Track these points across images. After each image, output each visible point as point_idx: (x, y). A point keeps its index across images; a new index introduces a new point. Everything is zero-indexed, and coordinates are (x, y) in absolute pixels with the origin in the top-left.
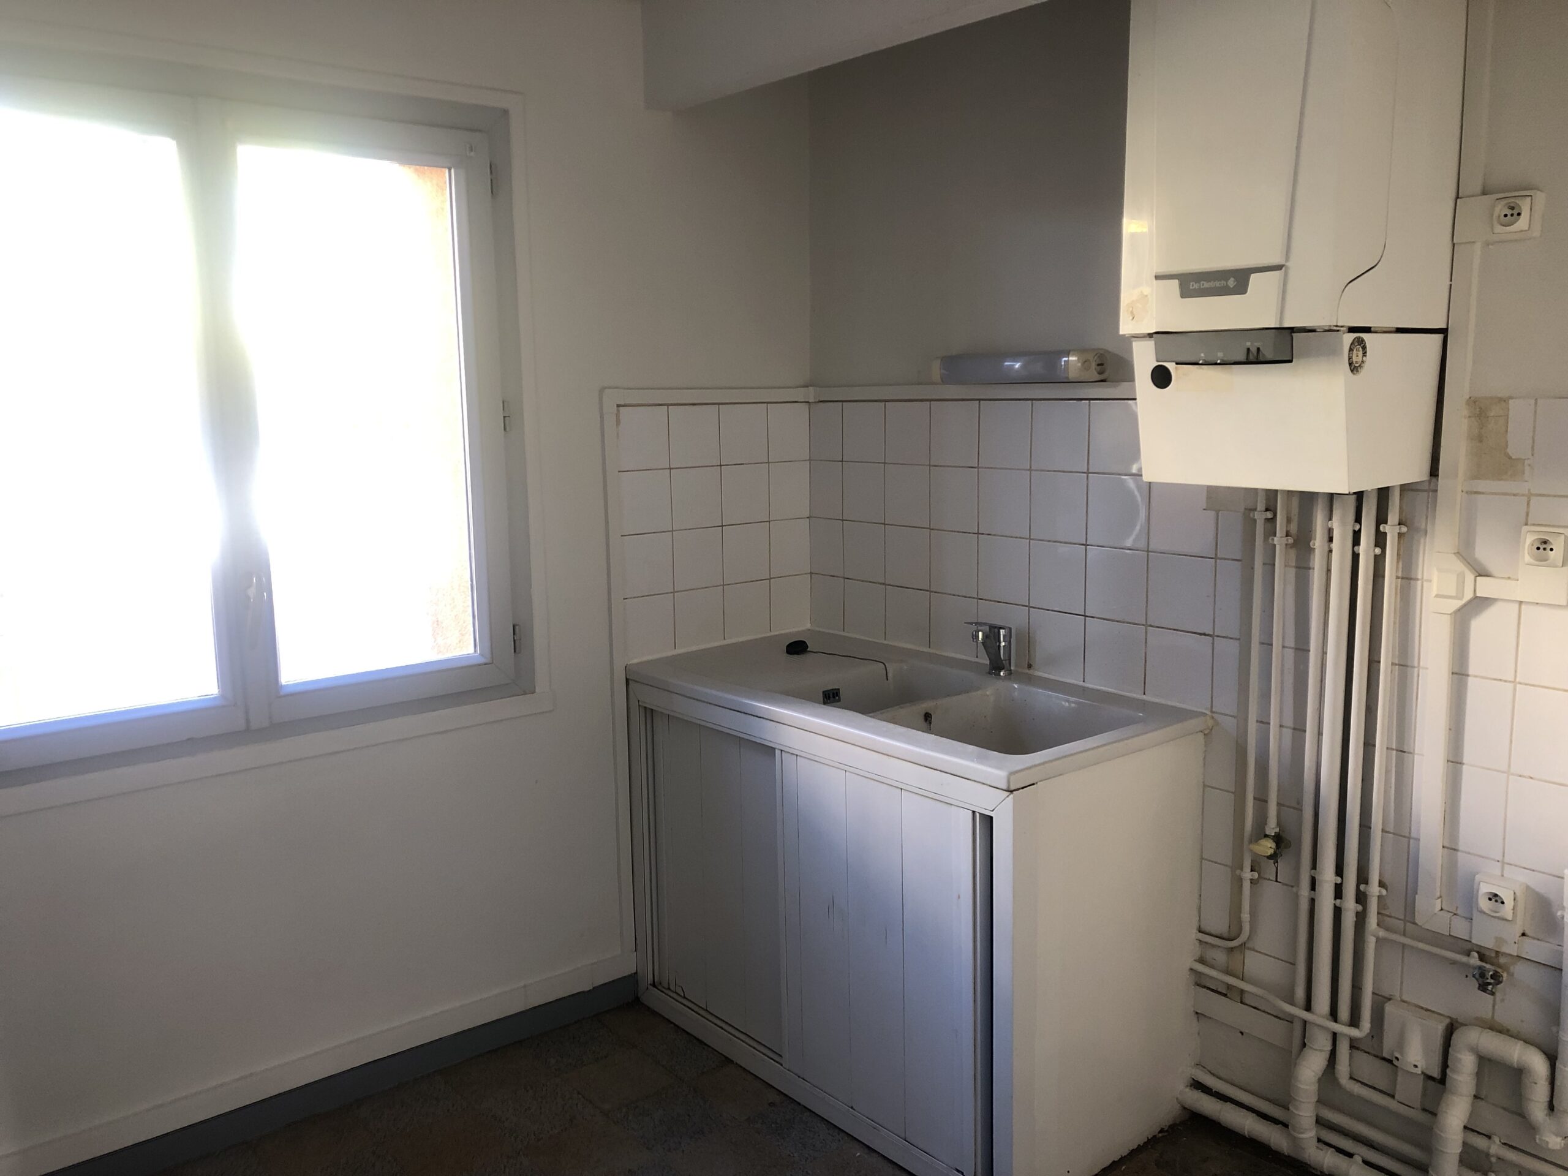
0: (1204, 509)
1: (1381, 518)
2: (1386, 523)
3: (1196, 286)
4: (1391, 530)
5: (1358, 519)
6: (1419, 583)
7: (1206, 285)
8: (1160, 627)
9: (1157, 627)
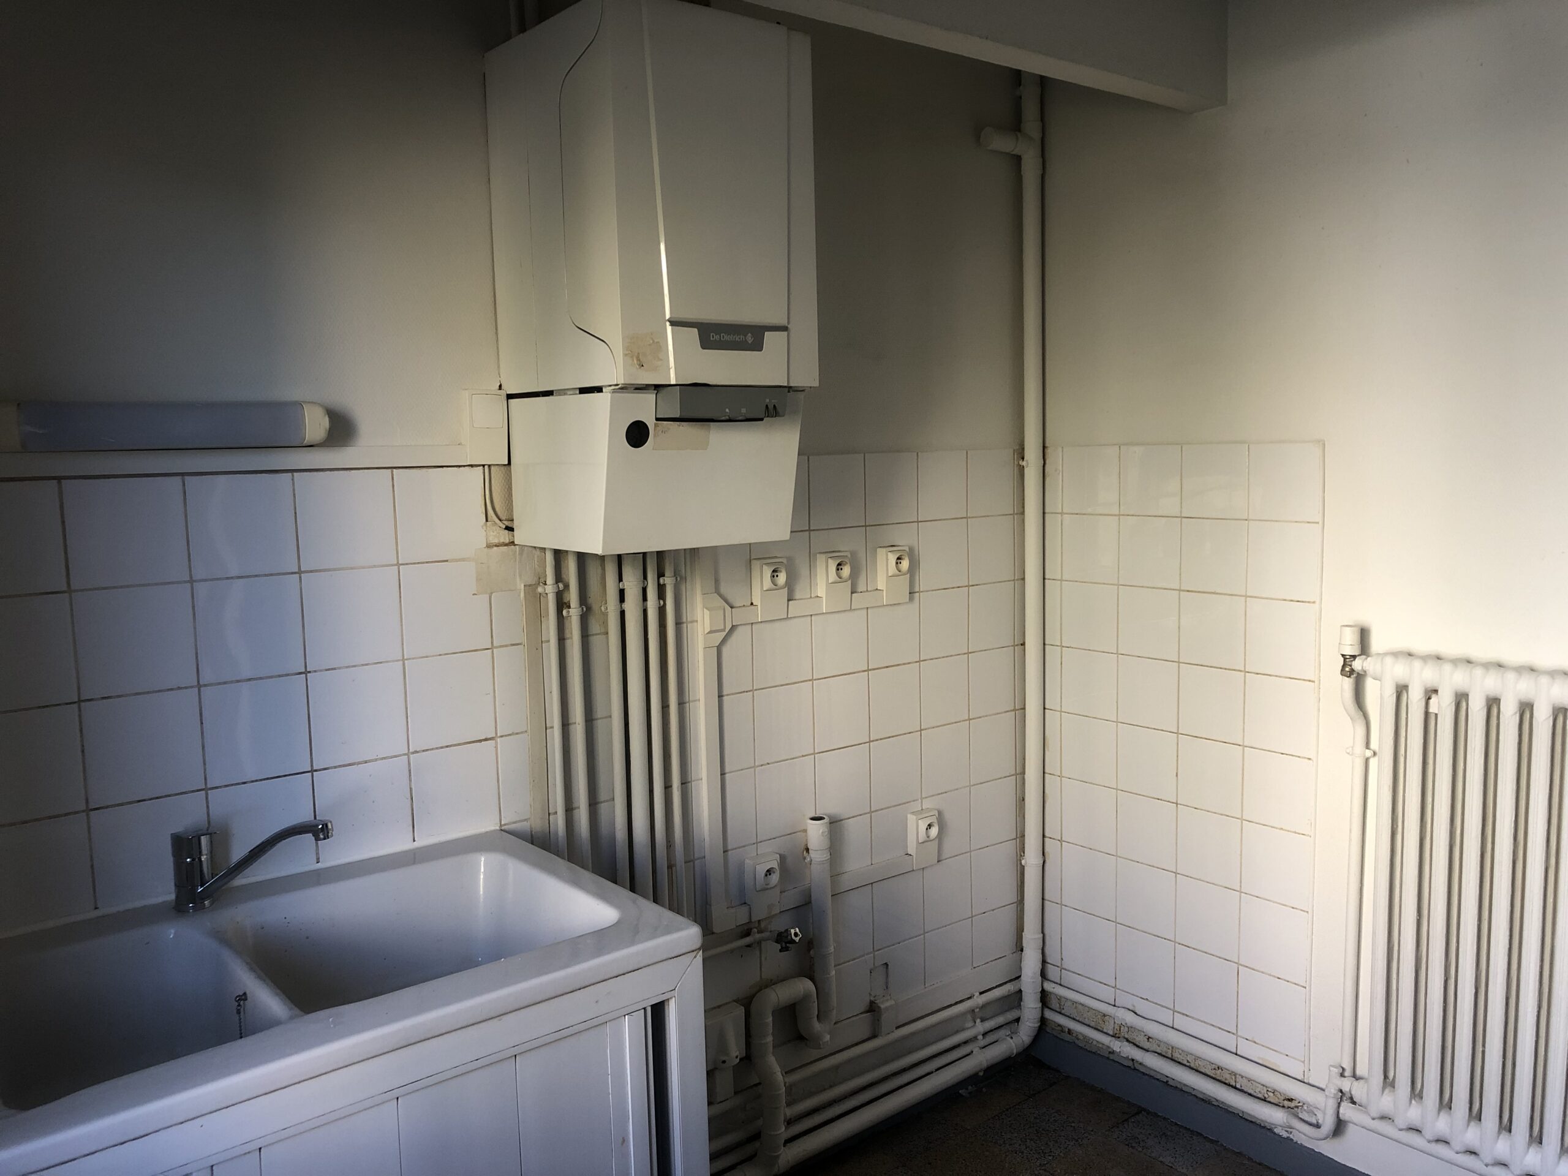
1: (661, 574)
2: (664, 576)
3: (717, 337)
4: (668, 581)
6: (685, 625)
7: (727, 338)
8: (427, 750)
9: (424, 751)
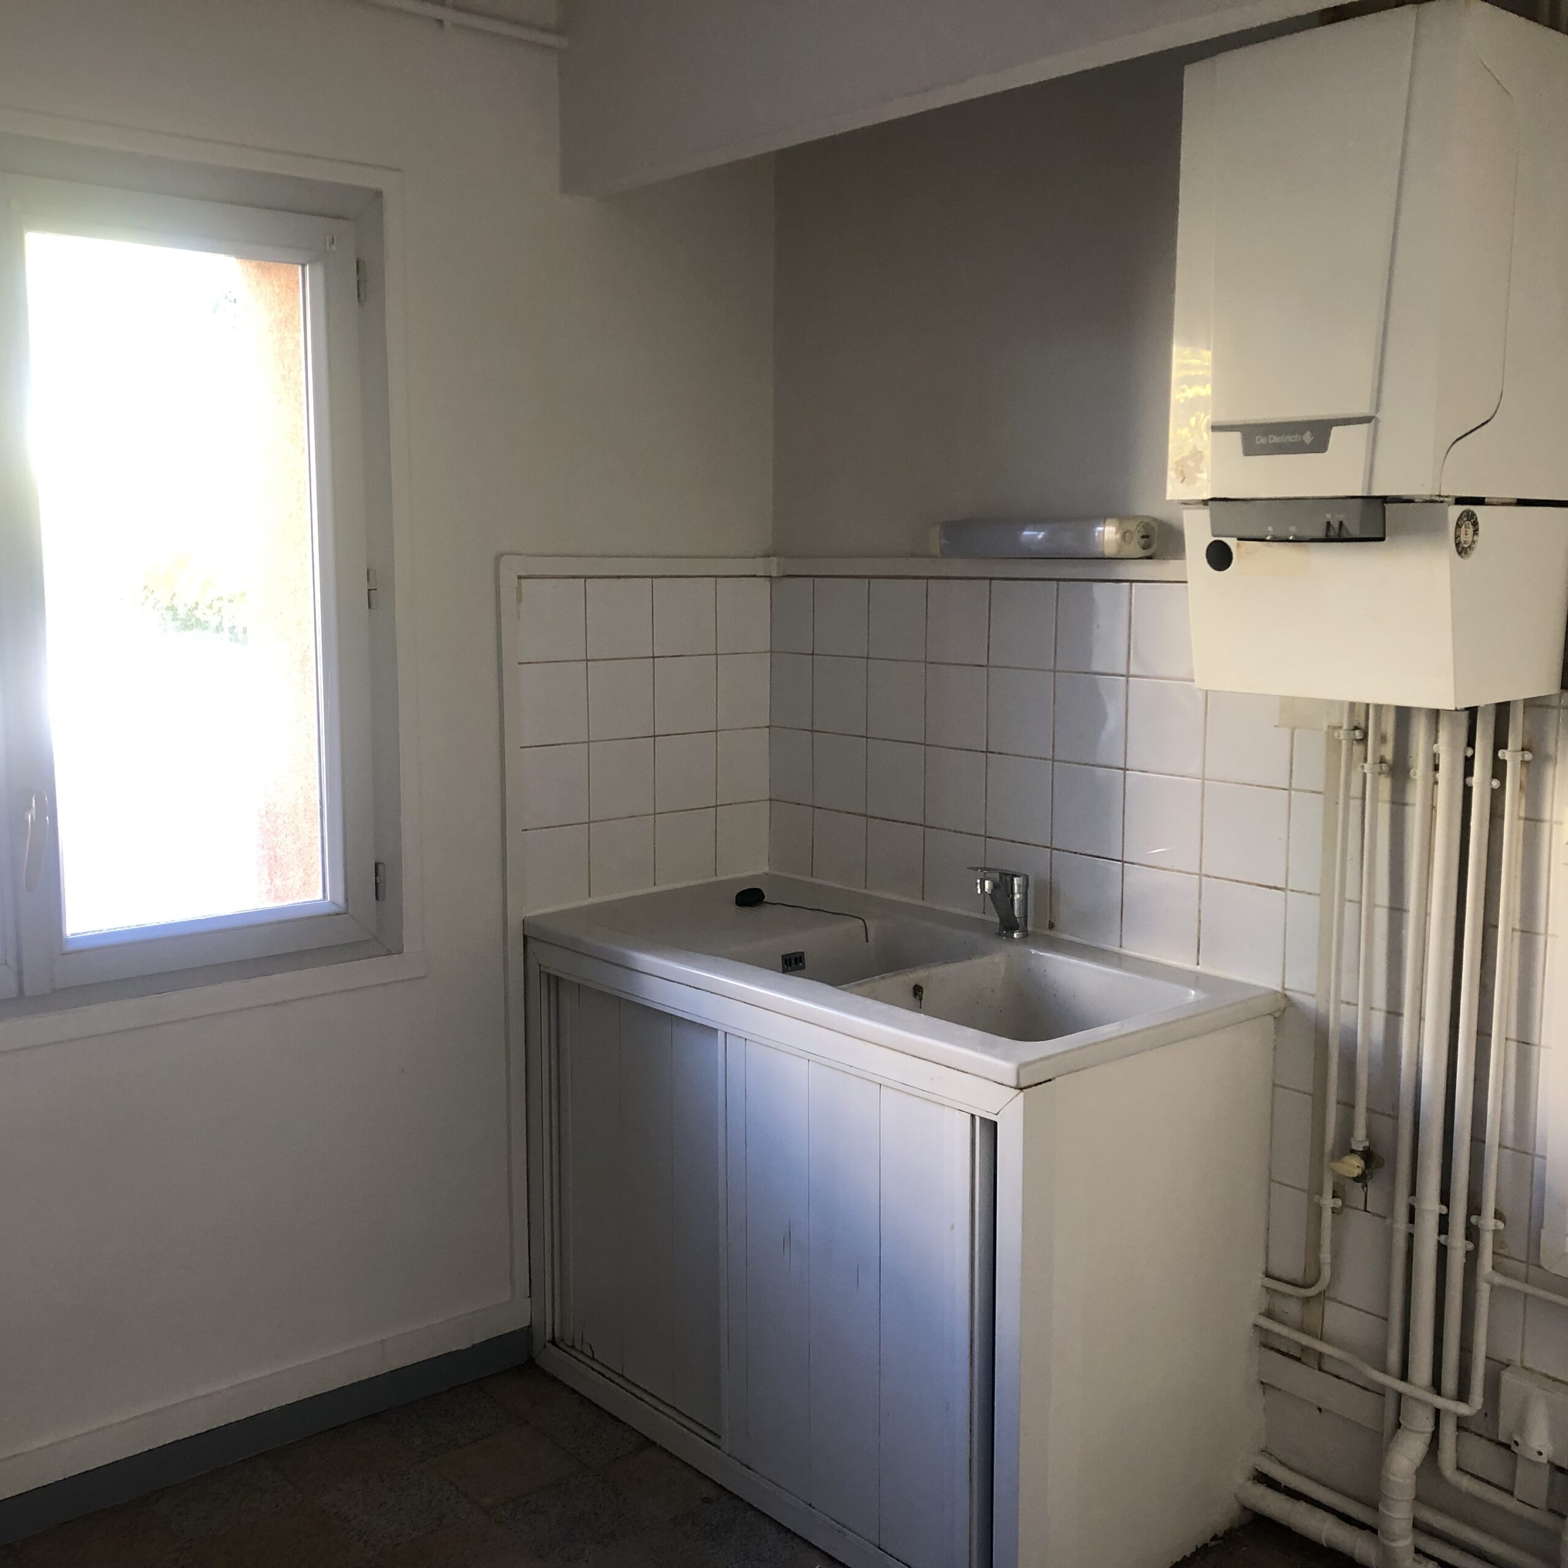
0: (1276, 726)
1: (1500, 742)
2: (1506, 748)
3: (1263, 441)
4: (1511, 757)
5: (1471, 743)
6: (1547, 825)
7: (1276, 439)
8: (1218, 878)
9: (1215, 877)
